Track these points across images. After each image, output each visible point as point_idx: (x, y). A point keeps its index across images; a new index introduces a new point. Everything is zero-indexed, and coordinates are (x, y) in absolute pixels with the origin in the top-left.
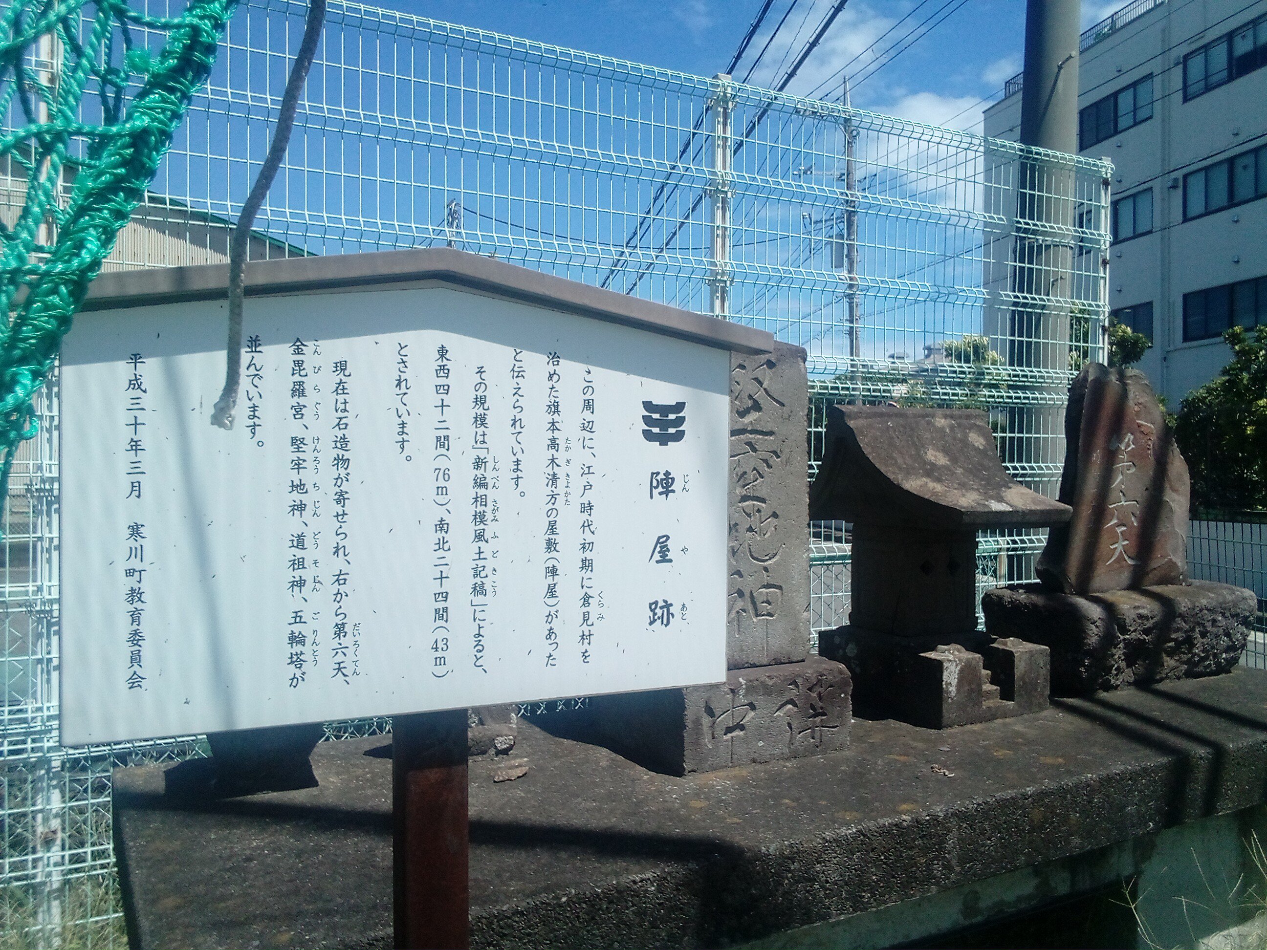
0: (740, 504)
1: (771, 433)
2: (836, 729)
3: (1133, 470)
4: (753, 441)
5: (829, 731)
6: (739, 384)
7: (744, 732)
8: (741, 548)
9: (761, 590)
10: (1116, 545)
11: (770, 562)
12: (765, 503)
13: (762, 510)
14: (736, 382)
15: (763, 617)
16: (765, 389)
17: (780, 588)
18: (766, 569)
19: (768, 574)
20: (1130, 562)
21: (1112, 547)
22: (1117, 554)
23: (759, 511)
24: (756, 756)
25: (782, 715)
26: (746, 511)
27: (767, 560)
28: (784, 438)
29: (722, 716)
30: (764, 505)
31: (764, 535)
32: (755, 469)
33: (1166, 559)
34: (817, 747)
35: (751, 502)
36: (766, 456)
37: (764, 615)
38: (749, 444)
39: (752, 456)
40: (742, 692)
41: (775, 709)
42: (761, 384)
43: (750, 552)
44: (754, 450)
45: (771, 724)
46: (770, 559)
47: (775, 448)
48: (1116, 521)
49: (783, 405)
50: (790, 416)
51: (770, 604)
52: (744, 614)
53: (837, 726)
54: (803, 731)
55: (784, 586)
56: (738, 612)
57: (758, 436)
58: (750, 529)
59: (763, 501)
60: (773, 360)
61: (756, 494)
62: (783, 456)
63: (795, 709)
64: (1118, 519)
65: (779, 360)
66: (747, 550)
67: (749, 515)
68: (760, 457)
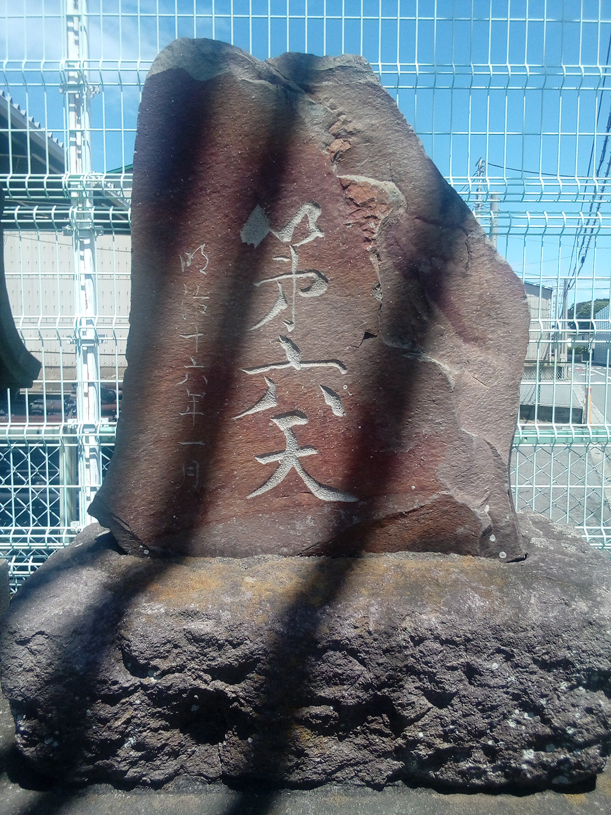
3: (319, 291)
10: (277, 458)
20: (323, 496)
21: (262, 461)
22: (280, 476)
33: (435, 497)
48: (274, 405)
64: (279, 400)
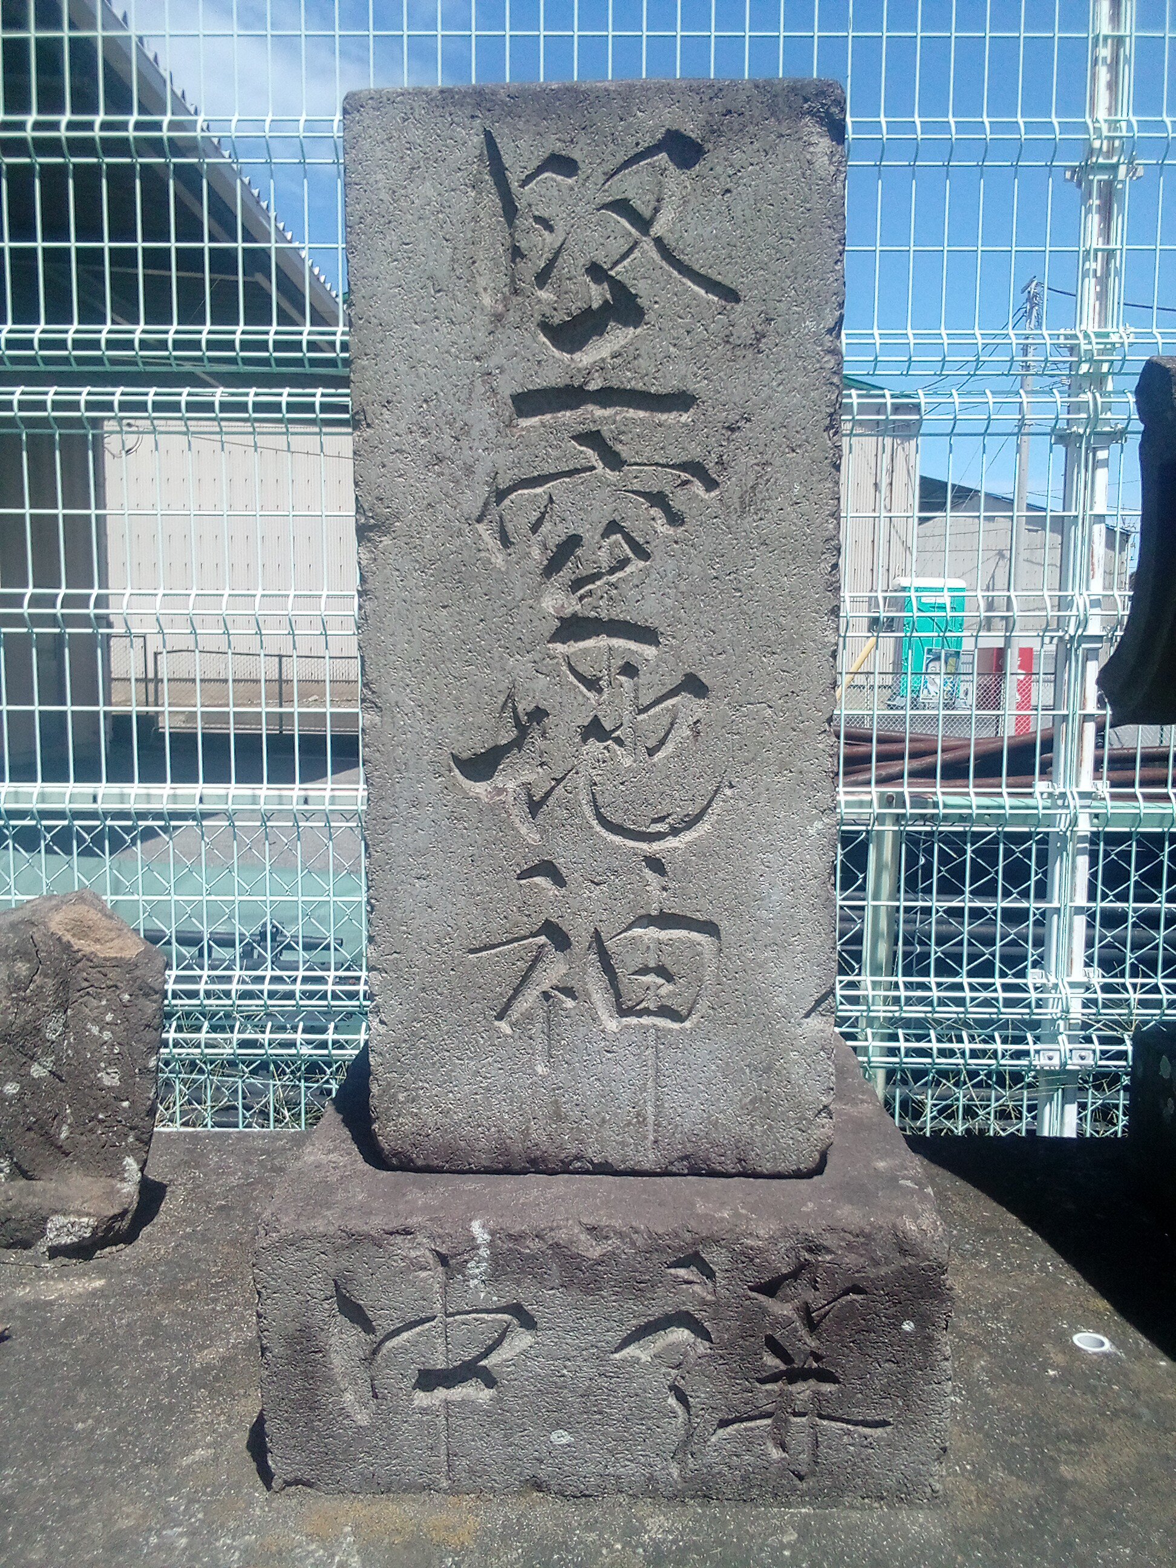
0: (560, 648)
1: (681, 400)
2: (879, 1432)
4: (606, 431)
5: (848, 1433)
6: (550, 228)
7: (492, 1392)
8: (559, 790)
9: (637, 931)
11: (672, 842)
12: (657, 643)
13: (643, 669)
14: (538, 219)
15: (645, 1020)
16: (658, 241)
17: (709, 928)
18: (655, 864)
19: (664, 881)
23: (629, 670)
24: (543, 1472)
25: (645, 1357)
26: (580, 669)
27: (659, 836)
28: (733, 417)
29: (405, 1335)
30: (649, 651)
31: (651, 752)
32: (613, 527)
34: (801, 1478)
35: (602, 642)
36: (662, 481)
37: (647, 1012)
38: (592, 438)
39: (603, 483)
40: (477, 1269)
41: (615, 1337)
42: (643, 224)
43: (596, 808)
44: (614, 461)
45: (603, 1382)
46: (675, 832)
47: (694, 452)
49: (730, 295)
50: (760, 336)
51: (669, 978)
52: (569, 1003)
53: (884, 1424)
54: (739, 1420)
55: (724, 925)
56: (546, 996)
57: (632, 413)
58: (594, 730)
59: (647, 635)
60: (691, 129)
61: (619, 613)
62: (731, 485)
63: (703, 1347)
65: (714, 131)
66: (584, 798)
67: (592, 684)
68: (637, 487)
